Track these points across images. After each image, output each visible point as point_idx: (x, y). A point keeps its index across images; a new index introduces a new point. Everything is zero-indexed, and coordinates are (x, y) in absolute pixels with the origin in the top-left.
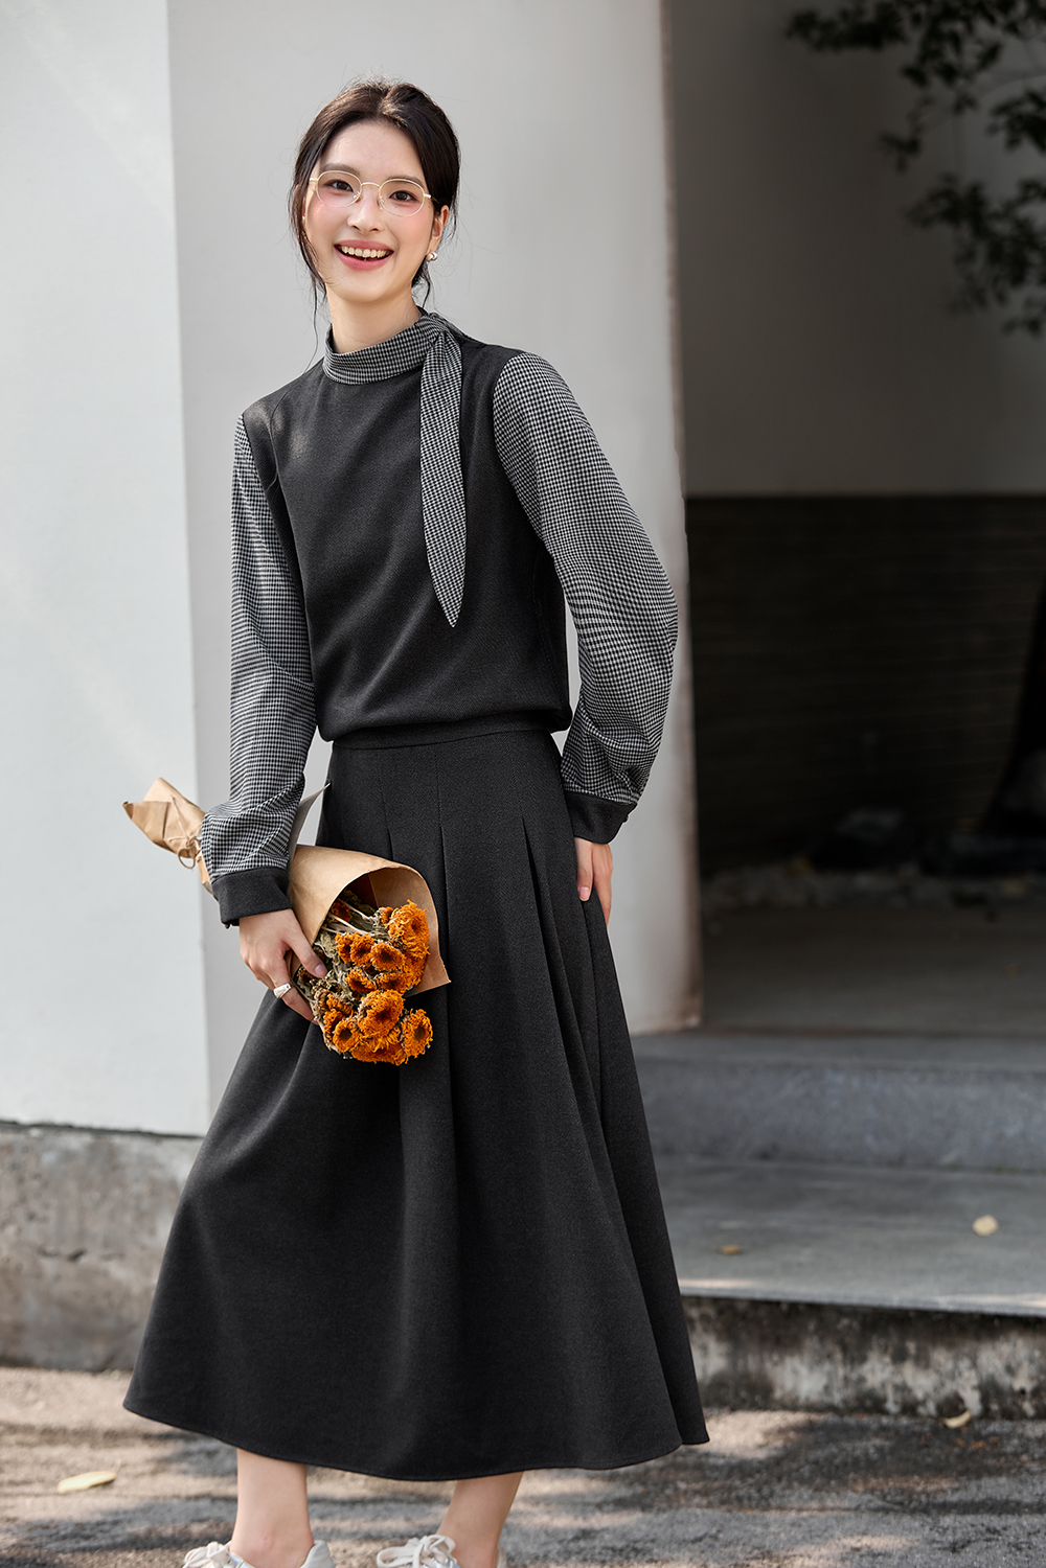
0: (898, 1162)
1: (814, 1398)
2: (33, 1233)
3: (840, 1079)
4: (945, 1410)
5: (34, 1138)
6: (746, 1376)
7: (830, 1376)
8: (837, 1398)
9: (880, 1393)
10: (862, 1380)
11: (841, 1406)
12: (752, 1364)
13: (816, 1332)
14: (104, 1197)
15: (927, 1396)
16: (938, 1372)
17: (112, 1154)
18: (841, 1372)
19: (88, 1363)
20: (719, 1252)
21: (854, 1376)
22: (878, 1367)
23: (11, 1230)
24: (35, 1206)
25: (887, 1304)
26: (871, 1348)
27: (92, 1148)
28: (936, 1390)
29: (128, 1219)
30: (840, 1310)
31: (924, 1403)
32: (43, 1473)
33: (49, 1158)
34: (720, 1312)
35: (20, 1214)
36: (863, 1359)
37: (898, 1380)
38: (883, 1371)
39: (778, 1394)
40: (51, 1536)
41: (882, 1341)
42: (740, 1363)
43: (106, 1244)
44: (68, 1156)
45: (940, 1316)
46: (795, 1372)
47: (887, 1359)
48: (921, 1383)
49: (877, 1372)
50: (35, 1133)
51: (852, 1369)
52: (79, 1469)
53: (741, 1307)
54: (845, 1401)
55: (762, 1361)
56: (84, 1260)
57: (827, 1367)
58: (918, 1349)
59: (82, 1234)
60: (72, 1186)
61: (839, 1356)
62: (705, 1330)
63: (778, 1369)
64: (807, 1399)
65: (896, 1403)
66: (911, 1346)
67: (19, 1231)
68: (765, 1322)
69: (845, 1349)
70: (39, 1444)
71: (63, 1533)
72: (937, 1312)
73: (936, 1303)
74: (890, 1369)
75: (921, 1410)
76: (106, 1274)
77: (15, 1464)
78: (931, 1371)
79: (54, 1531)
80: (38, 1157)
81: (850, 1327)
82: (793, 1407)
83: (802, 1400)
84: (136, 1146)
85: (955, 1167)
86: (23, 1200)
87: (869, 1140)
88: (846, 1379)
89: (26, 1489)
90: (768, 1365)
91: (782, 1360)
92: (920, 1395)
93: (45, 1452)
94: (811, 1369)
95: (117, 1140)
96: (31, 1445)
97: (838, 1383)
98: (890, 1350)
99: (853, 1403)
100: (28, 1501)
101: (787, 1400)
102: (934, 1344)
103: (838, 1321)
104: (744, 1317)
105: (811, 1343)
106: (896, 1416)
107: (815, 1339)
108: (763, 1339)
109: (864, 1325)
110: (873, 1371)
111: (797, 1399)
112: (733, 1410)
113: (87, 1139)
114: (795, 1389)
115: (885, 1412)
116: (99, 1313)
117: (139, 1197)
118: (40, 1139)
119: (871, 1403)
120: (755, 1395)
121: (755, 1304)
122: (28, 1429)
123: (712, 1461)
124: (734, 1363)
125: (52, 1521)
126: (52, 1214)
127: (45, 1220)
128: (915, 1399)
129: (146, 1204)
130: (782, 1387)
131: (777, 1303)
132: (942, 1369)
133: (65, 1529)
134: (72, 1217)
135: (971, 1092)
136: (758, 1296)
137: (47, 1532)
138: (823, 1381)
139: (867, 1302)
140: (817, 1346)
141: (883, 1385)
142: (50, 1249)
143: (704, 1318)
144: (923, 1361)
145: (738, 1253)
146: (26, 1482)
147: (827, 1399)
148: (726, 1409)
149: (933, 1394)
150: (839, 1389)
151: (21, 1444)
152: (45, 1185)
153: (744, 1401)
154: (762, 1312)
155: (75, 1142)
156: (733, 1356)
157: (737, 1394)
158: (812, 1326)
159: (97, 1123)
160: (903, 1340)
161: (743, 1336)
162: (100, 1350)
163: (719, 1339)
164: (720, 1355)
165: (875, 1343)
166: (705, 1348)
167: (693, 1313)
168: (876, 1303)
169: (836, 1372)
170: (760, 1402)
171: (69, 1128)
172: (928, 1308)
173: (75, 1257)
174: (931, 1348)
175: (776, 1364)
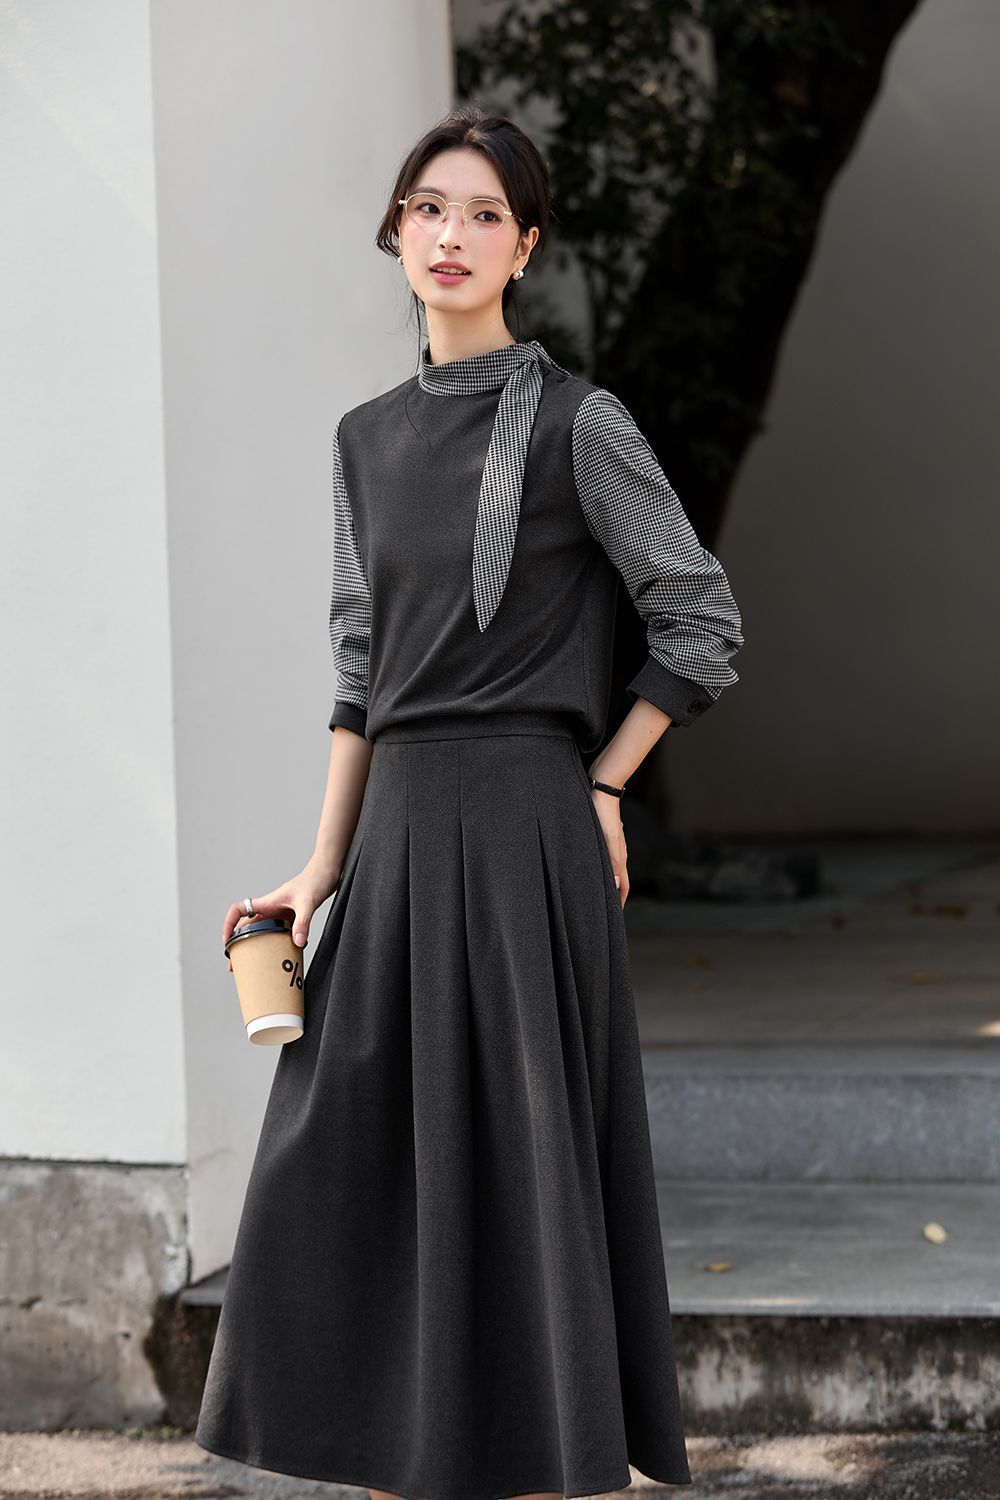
0: (763, 1176)
1: (856, 1417)
4: (996, 1423)
6: (783, 1398)
7: (872, 1393)
8: (880, 1417)
9: (926, 1408)
10: (907, 1395)
11: (885, 1424)
12: (789, 1385)
13: (858, 1348)
14: (63, 1236)
15: (976, 1408)
16: (987, 1383)
17: (74, 1187)
18: (885, 1389)
19: (43, 1423)
20: (707, 1270)
21: (898, 1392)
22: (924, 1381)
25: (937, 1313)
26: (917, 1362)
27: (49, 1182)
28: (985, 1401)
29: (91, 1260)
30: (883, 1322)
31: (972, 1416)
34: (755, 1332)
36: (909, 1374)
37: (945, 1394)
38: (929, 1384)
39: (817, 1416)
41: (929, 1353)
42: (777, 1384)
43: (65, 1289)
44: (22, 1192)
45: (990, 1323)
46: (836, 1391)
47: (934, 1372)
48: (969, 1395)
49: (923, 1386)
51: (896, 1385)
53: (777, 1324)
54: (888, 1420)
55: (800, 1382)
56: (38, 1307)
57: (870, 1384)
58: (966, 1359)
59: (37, 1278)
60: (26, 1225)
61: (882, 1372)
62: (738, 1352)
63: (817, 1390)
64: (848, 1419)
65: (943, 1418)
66: (959, 1357)
68: (804, 1340)
69: (888, 1364)
72: (988, 1319)
73: (988, 1310)
74: (937, 1382)
75: (970, 1424)
76: (65, 1322)
78: (980, 1382)
81: (894, 1340)
82: (832, 1428)
83: (843, 1421)
84: (102, 1177)
85: (822, 1179)
88: (890, 1395)
90: (807, 1386)
91: (821, 1379)
92: (968, 1408)
94: (852, 1387)
95: (80, 1172)
97: (881, 1400)
98: (937, 1363)
99: (897, 1421)
101: (826, 1422)
102: (984, 1355)
103: (882, 1334)
104: (781, 1336)
105: (853, 1360)
106: (944, 1432)
107: (858, 1354)
108: (801, 1358)
109: (909, 1337)
110: (919, 1385)
111: (838, 1419)
112: (771, 1436)
113: (45, 1172)
114: (835, 1410)
115: (931, 1429)
116: (56, 1366)
117: (104, 1235)
119: (916, 1420)
120: (794, 1420)
121: (793, 1320)
124: (769, 1385)
128: (964, 1412)
129: (111, 1243)
130: (822, 1408)
131: (817, 1319)
132: (992, 1380)
134: (26, 1259)
136: (799, 1312)
138: (866, 1399)
139: (916, 1312)
140: (860, 1363)
141: (930, 1400)
143: (737, 1339)
144: (971, 1372)
145: (724, 1271)
147: (869, 1418)
148: (762, 1436)
149: (983, 1407)
150: (882, 1408)
153: (780, 1425)
154: (801, 1329)
155: (30, 1176)
156: (768, 1379)
157: (772, 1419)
158: (853, 1342)
159: (56, 1155)
160: (950, 1351)
161: (780, 1356)
162: (57, 1407)
163: (754, 1360)
164: (755, 1377)
165: (920, 1356)
166: (738, 1372)
167: (727, 1334)
168: (925, 1313)
169: (879, 1389)
170: (799, 1427)
171: (24, 1161)
172: (982, 1314)
173: (28, 1305)
174: (979, 1358)
175: (815, 1384)
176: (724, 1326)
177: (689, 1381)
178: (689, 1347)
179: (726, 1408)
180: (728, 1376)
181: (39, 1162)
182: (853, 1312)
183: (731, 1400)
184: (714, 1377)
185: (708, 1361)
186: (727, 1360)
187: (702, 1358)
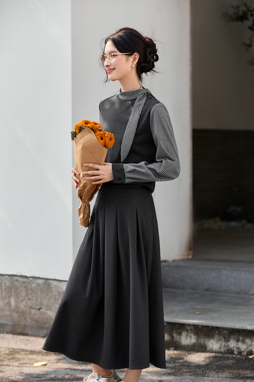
0: (239, 293)
1: (217, 350)
2: (29, 303)
3: (226, 272)
4: (249, 354)
5: (31, 280)
6: (201, 344)
7: (221, 344)
8: (222, 350)
9: (233, 349)
10: (228, 346)
11: (223, 352)
12: (202, 341)
14: (47, 295)
15: (244, 350)
16: (247, 344)
17: (49, 285)
18: (224, 344)
19: (42, 335)
20: (195, 313)
22: (233, 343)
23: (24, 302)
24: (30, 296)
25: (235, 328)
26: (231, 338)
27: (44, 283)
28: (246, 349)
29: (52, 301)
30: (224, 329)
31: (243, 352)
32: (30, 361)
33: (34, 285)
34: (195, 328)
35: (26, 298)
36: (229, 341)
37: (237, 346)
38: (234, 344)
39: (208, 349)
40: (31, 377)
41: (234, 337)
42: (199, 341)
43: (47, 306)
44: (38, 285)
45: (248, 331)
46: (212, 343)
47: (235, 341)
48: (243, 347)
50: (31, 279)
51: (226, 343)
52: (39, 361)
53: (200, 327)
54: (224, 351)
55: (204, 340)
56: (41, 310)
57: (220, 342)
58: (242, 339)
59: (41, 304)
60: (39, 292)
61: (223, 340)
62: (191, 332)
63: (208, 343)
65: (237, 352)
66: (241, 338)
67: (26, 302)
68: (206, 331)
69: (225, 338)
70: (29, 354)
71: (34, 376)
72: (247, 330)
75: (243, 354)
76: (47, 314)
77: (23, 359)
78: (245, 344)
80: (31, 285)
81: (226, 333)
82: (211, 352)
83: (214, 350)
84: (55, 283)
86: (27, 295)
87: (232, 287)
88: (225, 346)
89: (26, 365)
90: (206, 341)
91: (209, 340)
92: (242, 350)
93: (31, 356)
94: (216, 343)
95: (50, 281)
96: (27, 355)
97: (223, 346)
98: (236, 339)
99: (226, 351)
100: (26, 368)
101: (210, 350)
102: (246, 338)
103: (223, 331)
104: (200, 329)
105: (217, 336)
106: (237, 355)
107: (218, 335)
108: (205, 335)
109: (229, 332)
110: (231, 344)
111: (213, 350)
112: (197, 352)
113: (43, 281)
114: (212, 347)
115: (234, 354)
116: (45, 323)
117: (55, 295)
118: (32, 280)
119: (231, 352)
120: (202, 348)
121: (203, 326)
122: (27, 351)
123: (192, 364)
125: (32, 373)
126: (34, 299)
127: (32, 300)
129: (57, 297)
130: (209, 347)
131: (208, 327)
132: (248, 344)
134: (39, 299)
136: (204, 325)
137: (30, 376)
138: (219, 346)
139: (230, 327)
141: (234, 347)
142: (33, 307)
143: (191, 329)
144: (243, 342)
145: (200, 314)
146: (26, 364)
147: (220, 350)
148: (196, 352)
149: (246, 350)
150: (223, 348)
151: (25, 354)
152: (33, 292)
153: (200, 350)
154: (205, 328)
155: (40, 281)
156: (197, 339)
157: (198, 348)
158: (217, 332)
159: (46, 277)
160: (239, 336)
161: (200, 334)
163: (194, 335)
164: (195, 339)
165: (232, 337)
166: (191, 337)
167: (188, 328)
168: (232, 327)
169: (222, 344)
170: (204, 350)
171: (39, 278)
172: (245, 329)
173: (39, 309)
174: (245, 339)
175: (208, 341)
176: (188, 326)
177: (180, 338)
178: (180, 330)
179: (188, 345)
180: (189, 338)
181: (42, 278)
182: (216, 326)
183: (189, 343)
184: (185, 338)
185: (184, 334)
186: (188, 334)
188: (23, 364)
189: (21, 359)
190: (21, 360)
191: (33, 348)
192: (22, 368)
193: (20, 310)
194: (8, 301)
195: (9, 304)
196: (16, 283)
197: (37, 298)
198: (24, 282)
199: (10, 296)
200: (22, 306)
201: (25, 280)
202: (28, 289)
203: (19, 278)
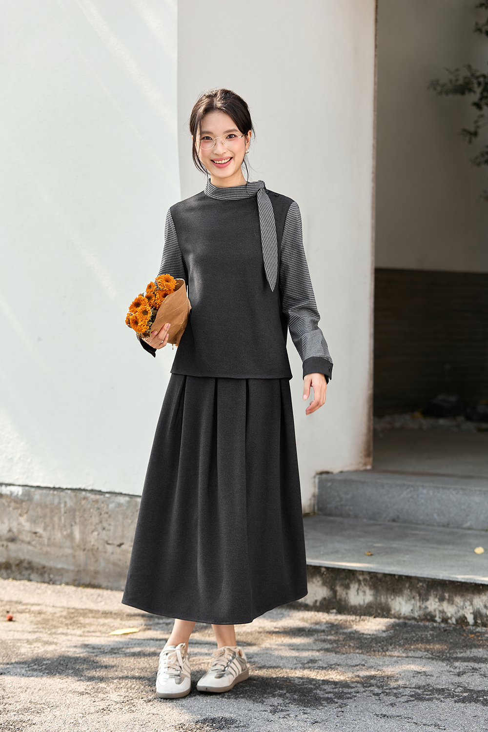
0: (447, 525)
1: (407, 614)
2: (104, 535)
3: (425, 491)
4: (459, 622)
5: (107, 497)
6: (380, 604)
7: (413, 605)
8: (416, 615)
9: (434, 613)
10: (426, 608)
11: (418, 618)
12: (383, 599)
13: (409, 588)
15: (452, 615)
16: (457, 606)
18: (418, 604)
21: (423, 606)
22: (433, 603)
23: (95, 533)
24: (105, 524)
25: (437, 578)
26: (431, 595)
27: (129, 502)
28: (456, 613)
30: (419, 579)
31: (451, 618)
32: (101, 628)
33: (112, 506)
34: (371, 578)
35: (99, 527)
36: (427, 600)
37: (441, 609)
38: (435, 604)
39: (393, 612)
40: (101, 652)
41: (435, 593)
42: (378, 598)
44: (119, 505)
45: (459, 584)
46: (400, 603)
47: (437, 600)
48: (450, 610)
49: (432, 605)
50: (107, 495)
51: (423, 604)
52: (116, 628)
53: (380, 576)
54: (419, 616)
55: (387, 598)
56: (123, 546)
57: (413, 602)
58: (449, 596)
59: (123, 536)
60: (120, 517)
61: (418, 598)
62: (365, 585)
63: (393, 602)
64: (404, 614)
65: (440, 618)
66: (447, 595)
67: (98, 534)
68: (389, 583)
69: (420, 595)
70: (101, 617)
71: (106, 651)
72: (458, 582)
73: (457, 578)
74: (438, 604)
75: (449, 621)
77: (90, 624)
78: (454, 606)
79: (103, 650)
80: (108, 505)
81: (423, 586)
82: (399, 617)
83: (402, 615)
85: (469, 529)
86: (101, 522)
87: (435, 516)
88: (420, 607)
89: (94, 634)
90: (389, 600)
91: (395, 598)
92: (449, 615)
93: (102, 621)
94: (406, 602)
96: (98, 618)
97: (417, 609)
98: (438, 597)
99: (423, 617)
100: (94, 638)
101: (396, 614)
102: (456, 595)
103: (418, 583)
104: (380, 580)
105: (407, 592)
106: (439, 623)
107: (409, 590)
108: (388, 589)
109: (428, 585)
110: (431, 604)
111: (401, 614)
112: (375, 617)
113: (127, 499)
114: (400, 610)
115: (435, 621)
118: (109, 498)
119: (430, 617)
120: (382, 611)
121: (385, 575)
122: (97, 612)
123: (364, 636)
124: (376, 599)
125: (102, 646)
126: (112, 528)
127: (109, 530)
128: (447, 616)
130: (395, 609)
131: (394, 575)
132: (459, 605)
133: (107, 650)
134: (120, 529)
135: (477, 499)
136: (387, 572)
137: (99, 650)
138: (411, 608)
139: (430, 577)
140: (409, 593)
141: (435, 610)
142: (110, 542)
143: (365, 580)
144: (451, 601)
146: (93, 632)
147: (412, 615)
148: (372, 617)
149: (455, 615)
150: (417, 612)
151: (93, 617)
152: (110, 516)
153: (379, 614)
154: (388, 579)
155: (123, 500)
156: (376, 596)
157: (376, 611)
158: (407, 585)
159: (131, 493)
160: (443, 593)
161: (380, 588)
163: (370, 589)
164: (370, 595)
165: (432, 594)
166: (364, 592)
167: (361, 578)
168: (433, 577)
169: (416, 604)
170: (386, 615)
171: (121, 494)
172: (454, 580)
173: (120, 545)
174: (454, 596)
175: (392, 600)
176: (360, 574)
177: (347, 594)
178: (348, 581)
179: (360, 605)
180: (361, 594)
181: (125, 495)
182: (406, 574)
183: (362, 603)
184: (356, 593)
185: (354, 587)
186: (361, 587)
187: (352, 586)
188: (89, 632)
189: (88, 624)
190: (87, 626)
191: (107, 608)
192: (86, 639)
193: (89, 546)
194: (69, 531)
195: (71, 536)
196: (83, 502)
197: (116, 527)
198: (97, 501)
199: (73, 524)
200: (93, 539)
201: (98, 497)
202: (103, 513)
203: (88, 495)
